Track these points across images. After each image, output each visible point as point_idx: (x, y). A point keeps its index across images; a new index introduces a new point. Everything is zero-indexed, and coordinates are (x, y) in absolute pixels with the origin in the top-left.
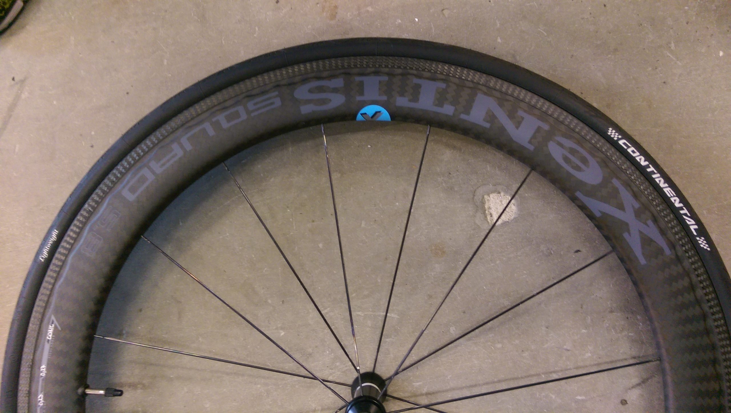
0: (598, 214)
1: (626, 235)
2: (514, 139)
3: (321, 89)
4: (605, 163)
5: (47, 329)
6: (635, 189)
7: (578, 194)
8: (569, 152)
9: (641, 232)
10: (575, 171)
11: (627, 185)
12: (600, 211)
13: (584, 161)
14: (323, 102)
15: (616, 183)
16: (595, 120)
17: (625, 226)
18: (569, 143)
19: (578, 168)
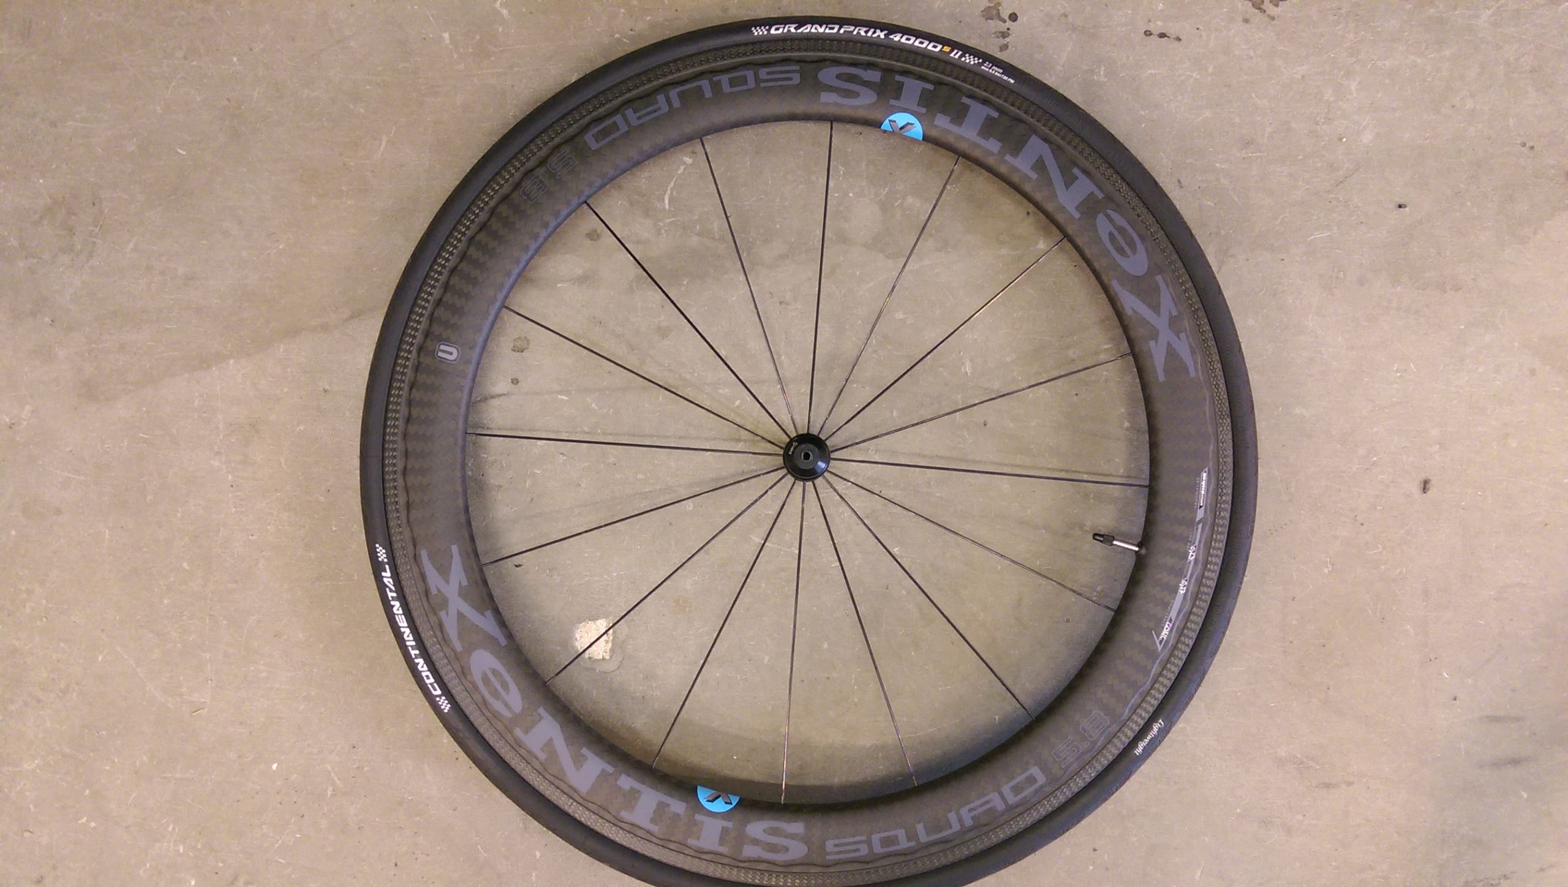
0: (489, 613)
1: (465, 583)
2: (559, 726)
3: (773, 848)
4: (464, 673)
5: (1169, 636)
6: (439, 634)
7: (503, 641)
8: (500, 694)
9: (447, 582)
10: (501, 671)
11: (445, 640)
12: (485, 616)
13: (486, 680)
14: (774, 832)
15: (458, 646)
16: (460, 726)
17: (463, 594)
18: (497, 705)
19: (494, 672)
